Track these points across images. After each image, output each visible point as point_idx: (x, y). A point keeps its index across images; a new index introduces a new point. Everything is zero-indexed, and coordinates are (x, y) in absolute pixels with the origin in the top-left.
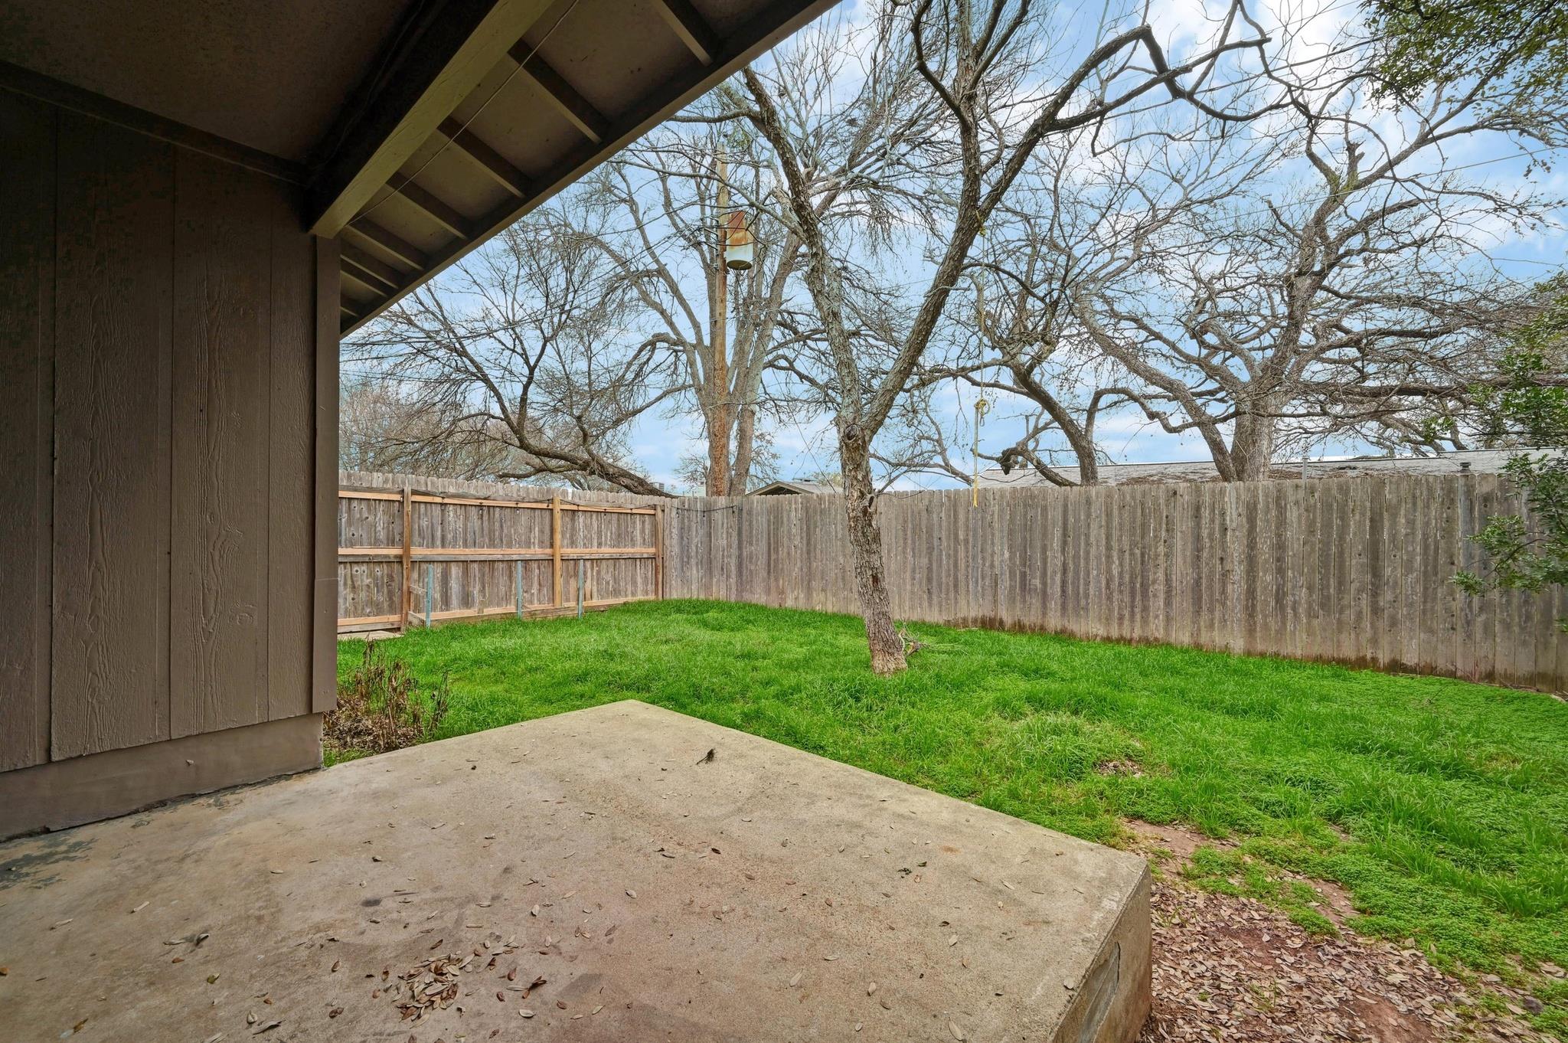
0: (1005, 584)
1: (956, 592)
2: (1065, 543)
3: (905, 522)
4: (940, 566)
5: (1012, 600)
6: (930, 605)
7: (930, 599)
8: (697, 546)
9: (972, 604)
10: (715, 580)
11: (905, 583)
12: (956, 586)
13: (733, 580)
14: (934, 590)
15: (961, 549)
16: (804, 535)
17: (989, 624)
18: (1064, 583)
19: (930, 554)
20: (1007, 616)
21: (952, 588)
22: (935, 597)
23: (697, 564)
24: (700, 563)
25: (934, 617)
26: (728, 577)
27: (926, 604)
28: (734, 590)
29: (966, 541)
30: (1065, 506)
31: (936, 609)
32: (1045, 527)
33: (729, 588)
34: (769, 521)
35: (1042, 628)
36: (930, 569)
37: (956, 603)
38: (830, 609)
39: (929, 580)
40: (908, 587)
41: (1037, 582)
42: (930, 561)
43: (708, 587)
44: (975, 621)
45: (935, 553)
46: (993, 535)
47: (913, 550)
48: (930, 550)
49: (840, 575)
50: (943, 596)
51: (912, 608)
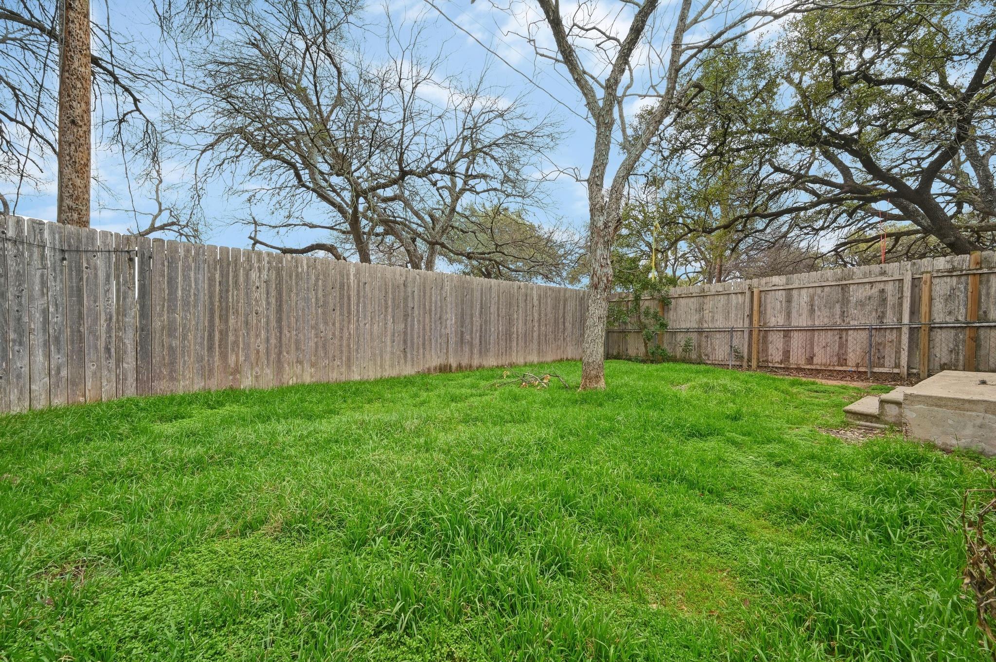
0: (453, 340)
1: (424, 348)
2: (481, 312)
3: (386, 292)
4: (412, 330)
5: (456, 351)
6: (406, 361)
7: (405, 357)
8: (45, 312)
9: (434, 356)
10: (90, 368)
11: (386, 346)
12: (424, 344)
13: (130, 363)
14: (408, 350)
15: (427, 316)
16: (273, 301)
17: (444, 369)
18: (481, 336)
19: (406, 320)
20: (453, 362)
21: (421, 346)
22: (409, 355)
23: (46, 344)
24: (51, 342)
25: (409, 370)
26: (119, 361)
27: (402, 361)
28: (131, 380)
29: (430, 310)
30: (482, 290)
31: (409, 363)
32: (472, 302)
33: (121, 379)
34: (211, 280)
35: (471, 366)
36: (405, 333)
37: (424, 357)
38: (307, 379)
39: (405, 342)
40: (389, 349)
41: (468, 337)
42: (406, 326)
43: (76, 382)
44: (435, 369)
45: (409, 320)
46: (446, 306)
47: (393, 317)
48: (406, 316)
49: (320, 344)
50: (415, 353)
51: (392, 366)
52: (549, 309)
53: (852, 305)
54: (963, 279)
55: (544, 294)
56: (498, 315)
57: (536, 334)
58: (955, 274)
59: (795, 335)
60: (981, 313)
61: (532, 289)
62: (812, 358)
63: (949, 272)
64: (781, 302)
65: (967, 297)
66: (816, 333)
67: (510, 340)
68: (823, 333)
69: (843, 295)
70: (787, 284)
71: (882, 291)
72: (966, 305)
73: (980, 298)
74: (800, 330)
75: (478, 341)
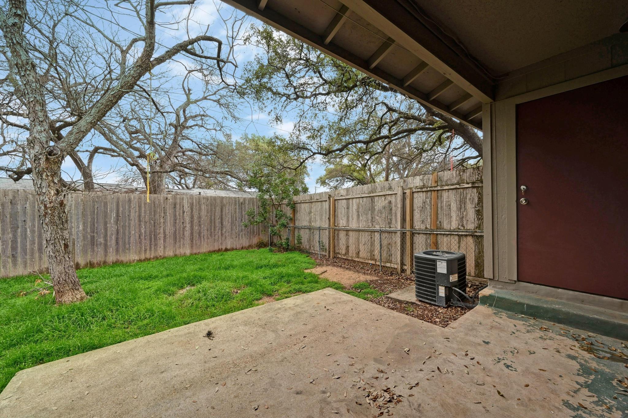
2: (118, 220)
7: (15, 261)
18: (117, 239)
22: (19, 259)
27: (11, 265)
32: (105, 212)
35: (105, 262)
41: (101, 240)
52: (204, 213)
53: (376, 212)
54: (429, 193)
55: (198, 201)
56: (140, 221)
57: (187, 233)
58: (424, 190)
59: (351, 233)
60: (438, 222)
61: (183, 199)
62: (359, 252)
63: (421, 188)
64: (344, 208)
65: (431, 209)
66: (361, 233)
67: (155, 239)
68: (363, 233)
69: (372, 205)
70: (347, 195)
71: (390, 202)
72: (431, 215)
73: (438, 210)
74: (353, 230)
75: (113, 242)
